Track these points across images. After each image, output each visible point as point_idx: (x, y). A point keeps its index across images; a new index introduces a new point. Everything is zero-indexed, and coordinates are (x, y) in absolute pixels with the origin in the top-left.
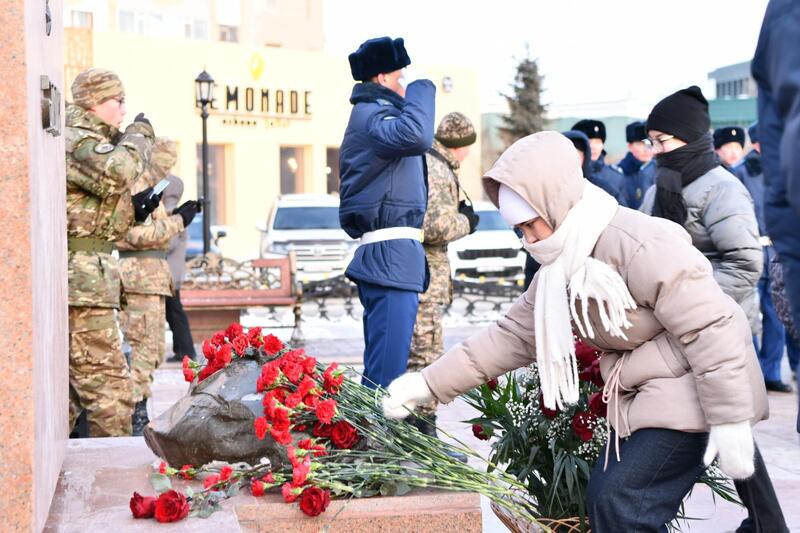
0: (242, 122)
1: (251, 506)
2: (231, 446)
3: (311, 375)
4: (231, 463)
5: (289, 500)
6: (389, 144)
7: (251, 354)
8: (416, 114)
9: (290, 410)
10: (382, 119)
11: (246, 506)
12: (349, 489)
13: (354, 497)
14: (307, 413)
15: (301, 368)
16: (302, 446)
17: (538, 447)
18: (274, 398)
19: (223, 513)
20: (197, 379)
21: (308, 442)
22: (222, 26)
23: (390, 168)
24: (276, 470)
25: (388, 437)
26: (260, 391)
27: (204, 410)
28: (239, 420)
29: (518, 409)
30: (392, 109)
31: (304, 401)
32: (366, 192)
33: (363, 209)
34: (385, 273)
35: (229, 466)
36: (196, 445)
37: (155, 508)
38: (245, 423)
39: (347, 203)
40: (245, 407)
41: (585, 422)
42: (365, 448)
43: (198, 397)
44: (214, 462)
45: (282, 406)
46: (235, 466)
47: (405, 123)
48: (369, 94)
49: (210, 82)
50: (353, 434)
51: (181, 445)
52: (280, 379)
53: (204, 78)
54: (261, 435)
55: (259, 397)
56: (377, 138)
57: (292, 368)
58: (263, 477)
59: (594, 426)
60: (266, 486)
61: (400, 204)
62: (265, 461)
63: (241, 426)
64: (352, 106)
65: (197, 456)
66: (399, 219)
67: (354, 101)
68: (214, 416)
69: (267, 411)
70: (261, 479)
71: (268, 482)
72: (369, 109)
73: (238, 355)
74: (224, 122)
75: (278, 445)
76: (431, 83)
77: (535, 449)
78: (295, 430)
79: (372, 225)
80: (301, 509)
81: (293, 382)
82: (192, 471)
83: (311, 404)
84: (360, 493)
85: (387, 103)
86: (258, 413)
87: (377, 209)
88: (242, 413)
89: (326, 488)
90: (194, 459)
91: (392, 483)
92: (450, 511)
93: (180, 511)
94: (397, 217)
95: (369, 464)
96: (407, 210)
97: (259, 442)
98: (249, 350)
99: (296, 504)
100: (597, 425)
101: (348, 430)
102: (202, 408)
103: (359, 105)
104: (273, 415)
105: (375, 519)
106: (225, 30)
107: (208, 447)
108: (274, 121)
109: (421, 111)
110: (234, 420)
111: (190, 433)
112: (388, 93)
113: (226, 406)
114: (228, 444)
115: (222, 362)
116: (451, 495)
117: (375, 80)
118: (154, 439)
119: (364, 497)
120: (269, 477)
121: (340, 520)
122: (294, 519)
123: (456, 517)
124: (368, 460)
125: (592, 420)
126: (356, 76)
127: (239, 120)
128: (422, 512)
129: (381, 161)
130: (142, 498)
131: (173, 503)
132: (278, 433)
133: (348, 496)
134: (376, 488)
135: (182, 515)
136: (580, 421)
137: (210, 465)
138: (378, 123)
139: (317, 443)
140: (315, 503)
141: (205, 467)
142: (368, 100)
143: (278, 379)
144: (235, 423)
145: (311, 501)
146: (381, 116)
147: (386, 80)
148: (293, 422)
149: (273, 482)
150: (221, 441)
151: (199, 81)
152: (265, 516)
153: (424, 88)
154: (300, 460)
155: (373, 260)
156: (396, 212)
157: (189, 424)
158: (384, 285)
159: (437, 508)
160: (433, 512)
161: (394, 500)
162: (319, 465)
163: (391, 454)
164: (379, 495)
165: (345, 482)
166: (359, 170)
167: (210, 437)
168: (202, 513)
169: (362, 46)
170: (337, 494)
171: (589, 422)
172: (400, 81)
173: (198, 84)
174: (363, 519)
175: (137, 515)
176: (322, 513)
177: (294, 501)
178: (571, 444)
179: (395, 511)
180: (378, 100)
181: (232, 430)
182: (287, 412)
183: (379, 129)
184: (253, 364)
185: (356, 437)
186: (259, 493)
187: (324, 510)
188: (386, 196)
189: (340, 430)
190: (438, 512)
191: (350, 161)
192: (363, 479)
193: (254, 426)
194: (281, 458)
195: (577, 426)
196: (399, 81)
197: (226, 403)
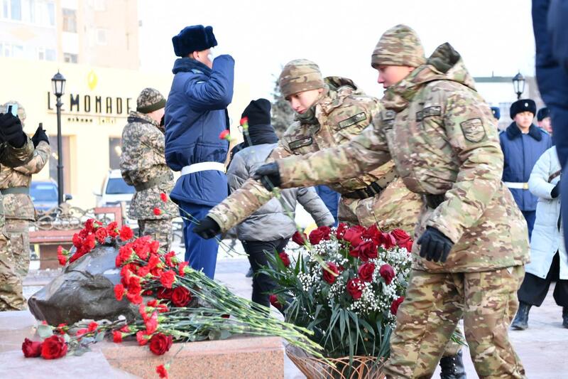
0: (82, 120)
1: (113, 348)
2: (96, 308)
3: (155, 254)
4: (96, 320)
5: (141, 343)
6: (200, 101)
7: (109, 242)
8: (220, 79)
9: (141, 278)
10: (196, 83)
11: (109, 348)
12: (186, 334)
13: (190, 341)
14: (154, 281)
15: (149, 249)
16: (149, 305)
17: (322, 305)
18: (129, 271)
19: (92, 353)
20: (68, 263)
21: (155, 302)
22: (65, 54)
23: (201, 119)
24: (131, 323)
25: (213, 298)
26: (118, 266)
27: (75, 283)
28: (102, 288)
29: (306, 278)
30: (203, 76)
31: (151, 272)
32: (184, 136)
33: (182, 149)
34: (200, 195)
35: (95, 322)
36: (69, 309)
37: (41, 349)
38: (107, 290)
39: (170, 145)
40: (107, 279)
41: (356, 285)
42: (197, 306)
43: (70, 274)
44: (83, 320)
45: (135, 276)
46: (100, 322)
47: (212, 86)
48: (186, 66)
49: (63, 81)
50: (188, 296)
51: (57, 309)
52: (133, 256)
53: (58, 78)
54: (119, 297)
55: (117, 272)
56: (192, 96)
57: (142, 248)
58: (121, 329)
59: (363, 288)
60: (124, 335)
61: (209, 145)
62: (122, 317)
63: (104, 293)
64: (174, 75)
65: (70, 316)
66: (209, 156)
67: (175, 71)
68: (82, 287)
69: (123, 281)
70: (119, 330)
71: (125, 332)
72: (186, 76)
73: (100, 242)
74: (69, 119)
75: (131, 306)
76: (231, 58)
77: (319, 307)
78: (145, 294)
79: (189, 160)
80: (151, 350)
81: (142, 259)
82: (67, 328)
83: (156, 274)
84: (194, 337)
85: (199, 72)
86: (117, 282)
87: (192, 149)
88: (104, 283)
89: (169, 335)
90: (68, 319)
91: (218, 330)
92: (261, 350)
93: (61, 350)
94: (208, 154)
95: (201, 317)
96: (214, 149)
97: (117, 305)
98: (108, 239)
99: (146, 347)
100: (365, 286)
101: (184, 294)
102: (73, 281)
103: (179, 74)
104: (128, 282)
105: (205, 357)
106: (67, 56)
107: (79, 309)
108: (105, 119)
109: (223, 77)
110: (98, 288)
111: (65, 299)
112: (200, 65)
113: (92, 279)
114: (94, 307)
115: (88, 247)
116: (261, 338)
117: (191, 56)
118: (37, 307)
119: (196, 341)
120: (125, 328)
121: (179, 358)
122: (145, 358)
123: (264, 354)
124: (200, 314)
125: (361, 283)
126: (177, 53)
127: (80, 118)
128: (240, 351)
129: (196, 114)
130: (31, 342)
131: (56, 345)
132: (132, 296)
133: (185, 340)
134: (205, 334)
135: (62, 353)
136: (353, 284)
137: (80, 322)
138: (192, 86)
139: (161, 303)
140: (161, 345)
141: (76, 324)
142: (185, 70)
143: (132, 256)
144: (99, 291)
145: (158, 344)
146: (195, 81)
147: (199, 56)
148: (143, 288)
149: (128, 332)
150: (88, 304)
151: (54, 80)
152: (123, 355)
153: (226, 61)
154: (149, 315)
155: (190, 186)
156: (207, 151)
157: (62, 293)
158: (198, 203)
159: (251, 348)
160: (248, 351)
161: (219, 342)
162: (164, 318)
163: (216, 310)
164: (208, 339)
165: (183, 330)
166: (178, 120)
167: (80, 302)
168: (77, 352)
169: (182, 31)
170: (177, 339)
171: (359, 284)
172: (209, 56)
173: (54, 82)
174: (197, 356)
175: (27, 355)
176: (166, 352)
177: (145, 344)
178: (345, 303)
179: (221, 351)
180: (193, 70)
181: (97, 297)
182: (139, 279)
183: (193, 90)
184: (111, 249)
185: (190, 298)
186: (118, 340)
187: (168, 350)
188: (198, 139)
189: (178, 294)
190: (251, 351)
191: (172, 114)
192: (195, 328)
193: (114, 291)
194: (134, 316)
195: (350, 288)
196: (207, 57)
197: (92, 276)
